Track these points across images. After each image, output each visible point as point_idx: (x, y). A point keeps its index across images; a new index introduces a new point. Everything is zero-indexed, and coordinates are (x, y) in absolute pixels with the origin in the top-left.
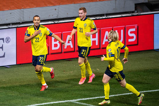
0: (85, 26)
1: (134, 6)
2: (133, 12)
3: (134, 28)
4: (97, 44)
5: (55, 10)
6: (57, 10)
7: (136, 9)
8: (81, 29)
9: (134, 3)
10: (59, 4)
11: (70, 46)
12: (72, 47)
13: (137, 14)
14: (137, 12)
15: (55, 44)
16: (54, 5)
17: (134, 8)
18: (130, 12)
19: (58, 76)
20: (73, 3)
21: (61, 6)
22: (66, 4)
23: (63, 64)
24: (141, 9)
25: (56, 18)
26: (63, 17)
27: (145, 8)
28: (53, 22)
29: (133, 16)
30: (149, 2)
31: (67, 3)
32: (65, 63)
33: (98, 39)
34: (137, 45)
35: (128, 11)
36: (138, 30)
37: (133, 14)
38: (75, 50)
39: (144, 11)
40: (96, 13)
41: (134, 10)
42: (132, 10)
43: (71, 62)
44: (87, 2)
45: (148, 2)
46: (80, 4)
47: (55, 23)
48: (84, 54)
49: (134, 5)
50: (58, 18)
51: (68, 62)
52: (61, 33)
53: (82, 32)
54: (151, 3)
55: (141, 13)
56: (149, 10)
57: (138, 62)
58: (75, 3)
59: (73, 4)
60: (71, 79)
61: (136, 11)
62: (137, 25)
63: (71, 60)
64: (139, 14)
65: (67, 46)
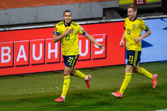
0: (134, 27)
1: (102, 12)
2: (101, 19)
3: (102, 38)
4: (56, 56)
5: (6, 14)
6: (8, 15)
7: (104, 15)
8: (129, 31)
9: (102, 8)
10: (11, 7)
11: (23, 58)
12: (26, 59)
13: (106, 21)
14: (106, 19)
15: (4, 56)
16: (5, 9)
17: (102, 13)
18: (97, 18)
19: (7, 95)
20: (28, 6)
21: (13, 9)
22: (19, 8)
23: (14, 80)
24: (111, 15)
25: (7, 24)
26: (15, 24)
27: (115, 14)
28: (4, 29)
29: (101, 23)
30: (121, 6)
31: (20, 6)
32: (17, 80)
33: (58, 51)
34: (105, 58)
35: (94, 17)
36: (106, 40)
37: (101, 21)
38: (29, 63)
39: (114, 18)
40: (55, 19)
41: (102, 16)
42: (99, 16)
43: (25, 78)
44: (46, 6)
45: (118, 6)
46: (36, 7)
47: (5, 31)
48: (132, 61)
49: (102, 10)
50: (9, 24)
51: (20, 78)
52: (12, 42)
53: (130, 34)
54: (123, 8)
55: (110, 19)
56: (120, 17)
57: (106, 79)
58: (30, 7)
59: (27, 8)
60: (24, 99)
61: (104, 18)
62: (105, 34)
63: (24, 76)
64: (108, 21)
65: (20, 58)
